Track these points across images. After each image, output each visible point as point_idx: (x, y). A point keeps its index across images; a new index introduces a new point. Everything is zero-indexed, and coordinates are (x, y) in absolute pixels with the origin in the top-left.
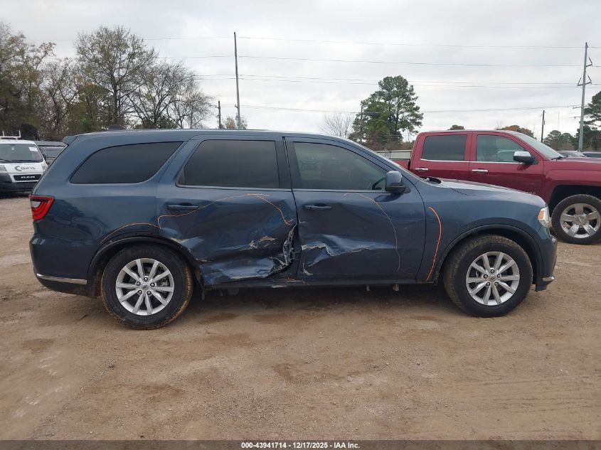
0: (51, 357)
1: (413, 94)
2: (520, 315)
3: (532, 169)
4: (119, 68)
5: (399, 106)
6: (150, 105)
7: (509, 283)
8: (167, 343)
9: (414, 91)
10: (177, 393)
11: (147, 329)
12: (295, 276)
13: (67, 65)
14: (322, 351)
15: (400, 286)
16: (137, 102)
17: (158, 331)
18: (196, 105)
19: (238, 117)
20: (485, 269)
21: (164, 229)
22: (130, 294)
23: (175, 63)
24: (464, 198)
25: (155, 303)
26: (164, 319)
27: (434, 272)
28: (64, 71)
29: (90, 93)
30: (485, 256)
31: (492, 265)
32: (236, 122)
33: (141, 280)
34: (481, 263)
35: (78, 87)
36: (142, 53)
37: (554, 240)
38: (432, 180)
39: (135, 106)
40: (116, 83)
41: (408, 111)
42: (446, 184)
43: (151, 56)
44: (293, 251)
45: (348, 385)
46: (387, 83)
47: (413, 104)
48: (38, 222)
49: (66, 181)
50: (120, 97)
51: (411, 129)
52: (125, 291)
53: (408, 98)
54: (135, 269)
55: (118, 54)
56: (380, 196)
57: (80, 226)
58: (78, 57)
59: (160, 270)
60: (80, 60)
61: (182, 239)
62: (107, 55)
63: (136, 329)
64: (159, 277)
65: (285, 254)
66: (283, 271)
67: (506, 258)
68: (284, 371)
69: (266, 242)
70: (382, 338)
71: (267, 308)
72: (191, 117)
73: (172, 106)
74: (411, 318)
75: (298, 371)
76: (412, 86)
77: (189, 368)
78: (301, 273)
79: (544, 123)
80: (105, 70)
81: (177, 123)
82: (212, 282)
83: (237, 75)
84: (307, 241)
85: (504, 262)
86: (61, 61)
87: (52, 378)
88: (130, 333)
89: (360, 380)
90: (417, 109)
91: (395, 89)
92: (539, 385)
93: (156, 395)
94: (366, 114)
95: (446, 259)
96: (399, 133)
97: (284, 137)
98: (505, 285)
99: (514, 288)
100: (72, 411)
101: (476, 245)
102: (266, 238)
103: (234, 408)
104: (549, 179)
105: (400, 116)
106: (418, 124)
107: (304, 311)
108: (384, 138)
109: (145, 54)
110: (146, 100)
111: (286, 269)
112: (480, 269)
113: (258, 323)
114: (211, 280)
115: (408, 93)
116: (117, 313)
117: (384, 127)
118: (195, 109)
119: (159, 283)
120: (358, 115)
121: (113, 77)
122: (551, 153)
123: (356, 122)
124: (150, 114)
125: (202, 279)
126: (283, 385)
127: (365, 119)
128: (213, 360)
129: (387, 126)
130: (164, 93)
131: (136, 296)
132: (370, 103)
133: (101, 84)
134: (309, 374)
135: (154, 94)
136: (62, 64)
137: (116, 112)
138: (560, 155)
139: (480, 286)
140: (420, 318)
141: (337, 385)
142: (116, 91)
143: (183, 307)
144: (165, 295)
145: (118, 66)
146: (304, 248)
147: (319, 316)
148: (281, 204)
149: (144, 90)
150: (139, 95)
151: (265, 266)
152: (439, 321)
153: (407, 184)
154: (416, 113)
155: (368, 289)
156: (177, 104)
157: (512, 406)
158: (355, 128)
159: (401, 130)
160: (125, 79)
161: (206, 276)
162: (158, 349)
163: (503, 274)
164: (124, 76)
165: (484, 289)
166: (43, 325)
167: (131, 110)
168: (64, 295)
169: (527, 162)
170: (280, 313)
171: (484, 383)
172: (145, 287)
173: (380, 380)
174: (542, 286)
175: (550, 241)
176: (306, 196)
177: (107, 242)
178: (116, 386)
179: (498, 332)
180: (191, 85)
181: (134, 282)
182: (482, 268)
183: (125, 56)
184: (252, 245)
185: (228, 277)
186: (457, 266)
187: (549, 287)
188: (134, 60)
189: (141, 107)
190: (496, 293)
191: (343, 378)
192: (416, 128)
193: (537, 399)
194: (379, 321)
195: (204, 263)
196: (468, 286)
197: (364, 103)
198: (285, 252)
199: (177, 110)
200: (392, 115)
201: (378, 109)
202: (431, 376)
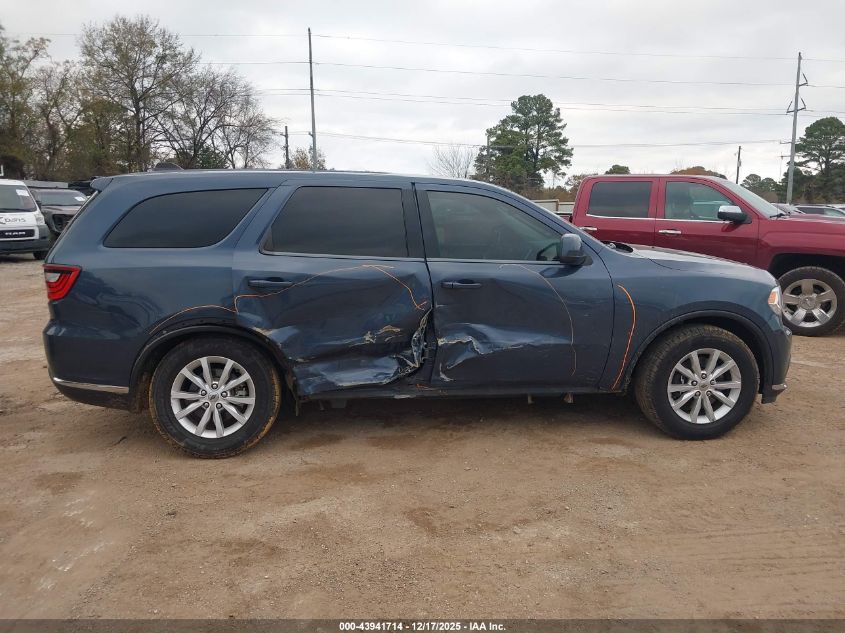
0: (82, 500)
1: (560, 121)
2: (740, 437)
3: (742, 231)
4: (143, 77)
5: (540, 137)
6: (188, 131)
7: (727, 392)
8: (247, 478)
9: (561, 117)
10: (273, 552)
11: (216, 458)
12: (428, 382)
13: (68, 70)
14: (471, 490)
15: (575, 396)
16: (169, 125)
17: (232, 460)
18: (254, 131)
19: (313, 149)
20: (693, 372)
21: (245, 315)
22: (192, 407)
23: (224, 70)
24: (665, 273)
25: (228, 421)
26: (241, 443)
27: (624, 377)
28: (63, 80)
29: (100, 111)
30: (694, 355)
31: (703, 368)
32: (309, 155)
33: (207, 387)
34: (688, 364)
35: (84, 103)
36: (176, 55)
37: (788, 332)
38: (619, 247)
39: (166, 131)
40: (140, 98)
41: (552, 145)
42: (641, 253)
43: (189, 59)
44: (426, 346)
45: (514, 539)
46: (524, 105)
47: (560, 134)
48: (56, 303)
49: (99, 244)
50: (144, 119)
51: (556, 170)
52: (184, 403)
53: (552, 127)
54: (198, 371)
55: (142, 56)
56: (548, 269)
57: (111, 308)
58: (83, 60)
59: (235, 373)
60: (86, 64)
61: (268, 329)
62: (125, 58)
63: (200, 458)
64: (234, 383)
65: (415, 351)
66: (410, 375)
67: (723, 358)
68: (422, 518)
69: (388, 333)
70: (553, 471)
71: (384, 427)
72: (246, 148)
73: (219, 132)
74: (590, 441)
75: (441, 519)
76: (558, 109)
77: (284, 515)
78: (436, 377)
79: (739, 163)
80: (122, 79)
81: (227, 157)
82: (310, 390)
83: (312, 89)
84: (446, 333)
85: (720, 363)
86: (58, 64)
87: (87, 531)
88: (191, 463)
89: (531, 532)
90: (565, 141)
91: (535, 113)
92: (781, 537)
93: (243, 555)
94: (494, 149)
95: (641, 359)
96: (539, 176)
97: (413, 184)
98: (720, 395)
99: (733, 399)
100: (124, 580)
101: (682, 339)
102: (388, 328)
103: (357, 573)
104: (767, 245)
105: (541, 151)
106: (567, 163)
107: (437, 431)
108: (519, 183)
109: (180, 58)
110: (182, 123)
111: (416, 371)
112: (687, 372)
113: (373, 448)
114: (310, 388)
115: (551, 119)
116: (174, 435)
117: (519, 166)
118: (251, 137)
119: (234, 391)
120: (481, 150)
121: (133, 90)
122: (767, 208)
123: (480, 159)
124: (187, 143)
125: (296, 385)
126: (424, 540)
127: (493, 155)
128: (318, 502)
129: (523, 166)
130: (208, 113)
131: (200, 411)
132: (499, 132)
133: (116, 99)
134: (457, 523)
135: (193, 115)
136: (61, 69)
137: (139, 139)
138: (780, 212)
139: (687, 397)
140: (602, 442)
141: (500, 538)
142: (138, 110)
143: (268, 426)
144: (242, 409)
145: (141, 73)
146: (441, 342)
147: (460, 439)
148: (410, 278)
149: (180, 109)
150: (172, 116)
151: (386, 368)
152: (628, 445)
153: (588, 251)
154: (564, 147)
155: (530, 401)
156: (227, 130)
157: (749, 568)
158: (479, 168)
159: (541, 171)
160: (151, 93)
161: (301, 382)
162: (236, 486)
163: (718, 380)
164: (150, 88)
165: (692, 401)
166: (62, 452)
167: (161, 137)
168: (88, 407)
169: (736, 221)
170: (404, 434)
171: (707, 534)
172: (213, 398)
173: (560, 531)
174: (769, 396)
175: (783, 333)
176: (445, 267)
177: (159, 332)
178: (181, 542)
179: (713, 461)
180: (248, 102)
181: (196, 389)
182: (689, 371)
183: (151, 59)
184: (368, 337)
185: (333, 383)
186: (655, 369)
187: (779, 397)
188: (164, 66)
189: (175, 134)
190: (708, 406)
191: (507, 528)
192: (563, 168)
193: (780, 558)
194: (546, 445)
195: (301, 363)
196: (669, 396)
197: (490, 133)
198: (414, 348)
199: (226, 138)
200: (531, 149)
201: (511, 142)
202: (631, 525)
